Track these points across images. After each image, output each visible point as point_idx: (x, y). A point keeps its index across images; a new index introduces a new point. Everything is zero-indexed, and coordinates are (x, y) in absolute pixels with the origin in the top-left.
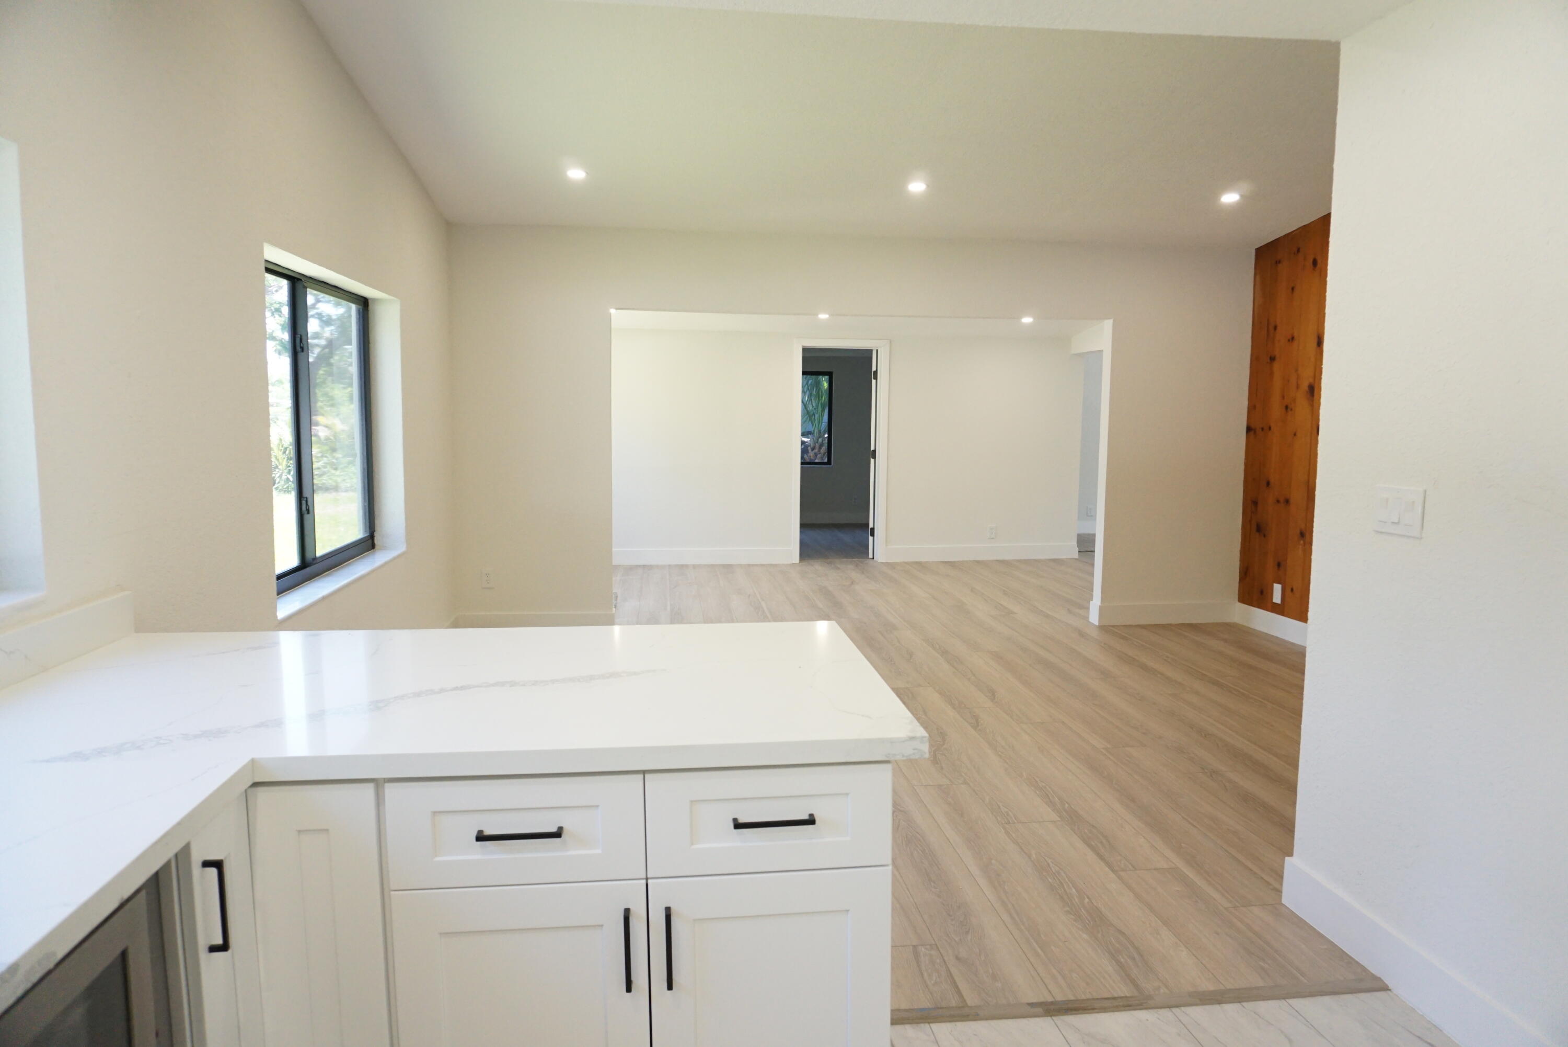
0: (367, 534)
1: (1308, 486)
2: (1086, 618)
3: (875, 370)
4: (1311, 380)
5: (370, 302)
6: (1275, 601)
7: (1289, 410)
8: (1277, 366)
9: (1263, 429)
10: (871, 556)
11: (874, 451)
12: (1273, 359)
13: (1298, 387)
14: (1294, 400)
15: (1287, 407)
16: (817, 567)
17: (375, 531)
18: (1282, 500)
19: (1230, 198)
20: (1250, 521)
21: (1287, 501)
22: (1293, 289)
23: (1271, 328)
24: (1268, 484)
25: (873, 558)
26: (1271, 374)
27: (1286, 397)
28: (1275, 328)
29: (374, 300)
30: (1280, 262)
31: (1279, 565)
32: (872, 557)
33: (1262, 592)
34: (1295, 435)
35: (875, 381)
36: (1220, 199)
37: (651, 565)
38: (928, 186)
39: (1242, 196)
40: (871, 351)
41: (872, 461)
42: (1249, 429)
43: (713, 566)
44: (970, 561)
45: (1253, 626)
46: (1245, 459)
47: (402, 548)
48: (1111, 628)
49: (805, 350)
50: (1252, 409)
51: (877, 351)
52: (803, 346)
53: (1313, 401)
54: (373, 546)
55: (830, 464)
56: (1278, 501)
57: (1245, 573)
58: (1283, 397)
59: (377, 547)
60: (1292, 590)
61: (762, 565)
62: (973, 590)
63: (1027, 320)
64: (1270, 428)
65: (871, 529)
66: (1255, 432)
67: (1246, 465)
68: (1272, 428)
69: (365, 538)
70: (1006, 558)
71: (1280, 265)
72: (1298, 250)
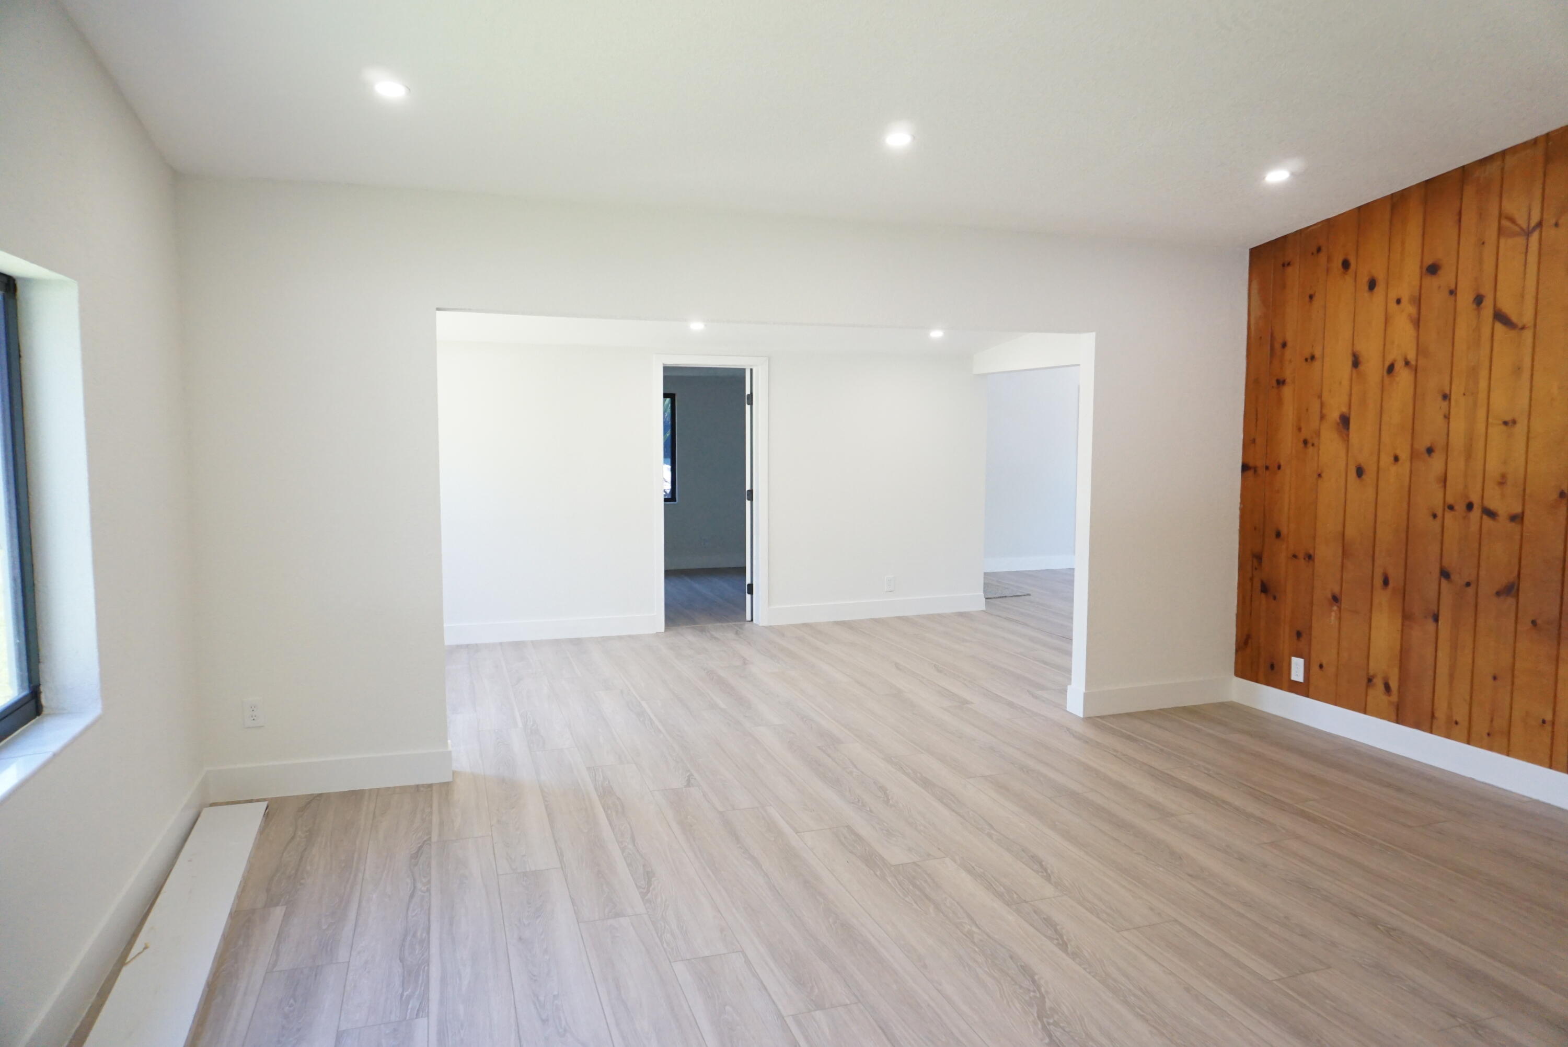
0: (26, 692)
1: (1343, 539)
2: (1062, 707)
3: (749, 393)
4: (1344, 409)
5: (19, 285)
6: (1294, 678)
7: (1309, 445)
8: (1287, 391)
9: (1267, 468)
10: (748, 617)
11: (751, 492)
12: (1281, 383)
13: (1322, 417)
14: (1318, 433)
15: (1305, 442)
16: (688, 637)
17: (40, 685)
18: (1301, 555)
19: (1277, 176)
20: (1252, 579)
21: (1310, 557)
22: (1311, 297)
23: (1278, 346)
24: (1278, 535)
25: (752, 620)
26: (1280, 401)
27: (1303, 429)
28: (1284, 345)
29: (27, 280)
30: (1289, 264)
31: (1299, 634)
32: (750, 619)
33: (1272, 667)
34: (1320, 475)
35: (749, 406)
36: (1264, 178)
37: (477, 645)
38: (914, 138)
39: (1292, 174)
40: (744, 370)
41: (748, 503)
42: (1245, 468)
43: (557, 642)
44: (867, 619)
45: (1259, 707)
46: (1241, 503)
47: (94, 711)
48: (1099, 720)
49: (666, 369)
50: (1249, 443)
51: (751, 370)
52: (664, 364)
53: (1348, 435)
54: (38, 710)
55: (675, 501)
56: (1295, 556)
57: (1244, 642)
58: (1300, 429)
59: (45, 711)
60: (1321, 666)
61: (620, 638)
62: (897, 666)
63: (937, 334)
64: (1279, 467)
65: (749, 585)
66: (1255, 471)
67: (1243, 511)
68: (1282, 468)
69: (25, 697)
70: (906, 614)
71: (1289, 270)
72: (1319, 250)
